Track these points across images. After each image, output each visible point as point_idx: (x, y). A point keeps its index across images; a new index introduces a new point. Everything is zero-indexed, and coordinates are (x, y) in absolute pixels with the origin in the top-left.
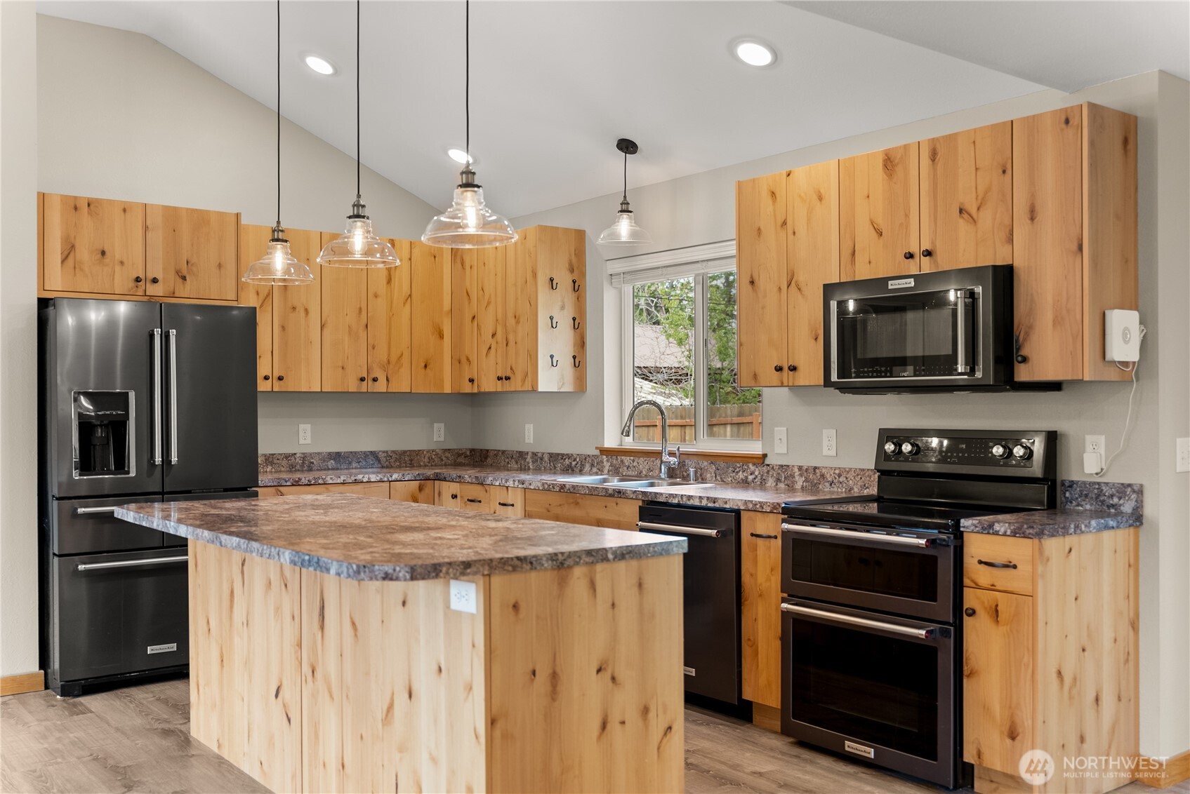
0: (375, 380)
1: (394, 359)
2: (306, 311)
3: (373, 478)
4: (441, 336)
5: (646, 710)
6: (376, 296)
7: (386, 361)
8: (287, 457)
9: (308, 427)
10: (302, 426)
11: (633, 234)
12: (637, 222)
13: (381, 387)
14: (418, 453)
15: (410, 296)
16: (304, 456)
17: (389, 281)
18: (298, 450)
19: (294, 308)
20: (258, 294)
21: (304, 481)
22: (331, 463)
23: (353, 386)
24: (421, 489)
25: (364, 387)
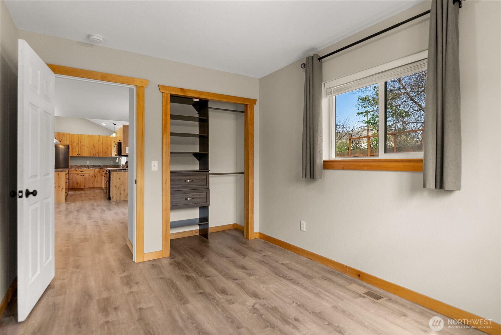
0: (96, 155)
1: (99, 152)
2: (84, 146)
3: (91, 168)
4: (108, 149)
5: (59, 187)
6: (96, 143)
7: (98, 152)
8: (84, 166)
9: (88, 161)
10: (87, 161)
11: (116, 136)
12: (116, 134)
13: (97, 156)
14: (108, 165)
15: (102, 143)
16: (87, 166)
17: (99, 141)
18: (86, 165)
19: (82, 145)
20: (76, 143)
21: (80, 168)
22: (92, 167)
23: (92, 156)
24: (100, 170)
25: (94, 156)
